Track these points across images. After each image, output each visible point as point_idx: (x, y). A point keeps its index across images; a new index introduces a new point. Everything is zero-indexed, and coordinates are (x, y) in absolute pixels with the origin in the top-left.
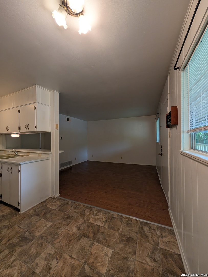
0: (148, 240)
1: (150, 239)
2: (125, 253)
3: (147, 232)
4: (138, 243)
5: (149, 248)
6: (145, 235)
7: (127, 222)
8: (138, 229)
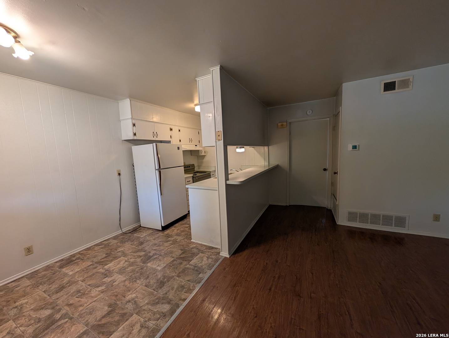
0: (149, 304)
1: (150, 307)
2: (152, 278)
3: (160, 307)
4: (153, 292)
5: (141, 301)
6: (157, 303)
7: (186, 287)
8: (170, 297)
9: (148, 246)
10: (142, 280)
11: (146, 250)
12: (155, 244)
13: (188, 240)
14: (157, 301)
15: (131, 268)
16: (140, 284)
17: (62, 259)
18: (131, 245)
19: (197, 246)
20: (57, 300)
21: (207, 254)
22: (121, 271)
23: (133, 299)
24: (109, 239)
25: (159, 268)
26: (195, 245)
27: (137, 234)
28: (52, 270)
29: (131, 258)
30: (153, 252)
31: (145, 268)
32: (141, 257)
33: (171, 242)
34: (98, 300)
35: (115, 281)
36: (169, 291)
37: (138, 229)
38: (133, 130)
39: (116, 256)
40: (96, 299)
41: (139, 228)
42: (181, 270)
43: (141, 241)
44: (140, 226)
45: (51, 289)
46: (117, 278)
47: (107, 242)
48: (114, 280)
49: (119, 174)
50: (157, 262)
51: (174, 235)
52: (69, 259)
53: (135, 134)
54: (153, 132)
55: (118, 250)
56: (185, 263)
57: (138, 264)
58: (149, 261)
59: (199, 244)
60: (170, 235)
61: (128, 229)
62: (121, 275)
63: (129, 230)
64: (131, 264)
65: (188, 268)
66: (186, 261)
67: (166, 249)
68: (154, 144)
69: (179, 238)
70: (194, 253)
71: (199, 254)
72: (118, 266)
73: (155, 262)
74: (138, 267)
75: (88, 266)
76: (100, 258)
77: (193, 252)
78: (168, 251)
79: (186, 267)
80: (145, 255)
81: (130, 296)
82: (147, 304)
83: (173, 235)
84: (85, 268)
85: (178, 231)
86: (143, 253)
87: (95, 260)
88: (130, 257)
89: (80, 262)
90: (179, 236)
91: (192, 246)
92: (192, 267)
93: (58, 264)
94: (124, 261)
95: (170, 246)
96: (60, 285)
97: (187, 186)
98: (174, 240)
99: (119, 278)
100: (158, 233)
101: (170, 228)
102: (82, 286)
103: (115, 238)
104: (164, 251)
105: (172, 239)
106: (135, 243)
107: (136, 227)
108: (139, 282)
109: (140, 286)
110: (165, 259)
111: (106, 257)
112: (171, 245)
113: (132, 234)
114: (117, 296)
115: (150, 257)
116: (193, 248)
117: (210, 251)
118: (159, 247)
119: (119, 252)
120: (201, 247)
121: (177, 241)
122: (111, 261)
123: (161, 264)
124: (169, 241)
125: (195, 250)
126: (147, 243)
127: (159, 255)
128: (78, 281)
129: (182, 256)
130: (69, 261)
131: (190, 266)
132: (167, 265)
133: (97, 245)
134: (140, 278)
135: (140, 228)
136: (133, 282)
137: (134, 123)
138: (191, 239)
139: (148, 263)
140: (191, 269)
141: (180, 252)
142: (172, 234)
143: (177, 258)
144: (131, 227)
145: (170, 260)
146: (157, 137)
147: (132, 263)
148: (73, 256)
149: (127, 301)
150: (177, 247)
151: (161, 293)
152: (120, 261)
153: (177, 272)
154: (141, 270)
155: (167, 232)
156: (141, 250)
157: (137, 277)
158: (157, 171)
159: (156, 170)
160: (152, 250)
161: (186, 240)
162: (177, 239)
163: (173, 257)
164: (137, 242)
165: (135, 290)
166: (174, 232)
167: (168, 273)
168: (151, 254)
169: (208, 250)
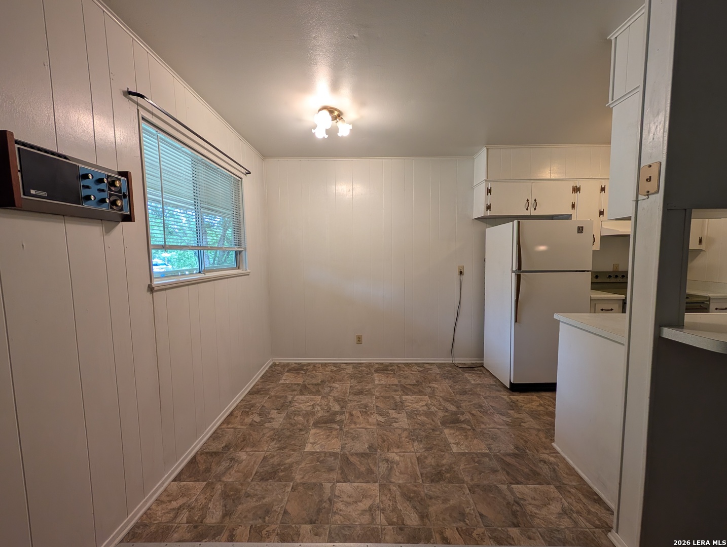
9: (469, 402)
10: (421, 446)
11: (460, 407)
12: (481, 406)
13: (546, 438)
14: (412, 495)
15: (423, 418)
16: (416, 448)
17: (382, 363)
18: (450, 386)
19: (558, 466)
20: (349, 402)
21: (570, 500)
22: (412, 415)
23: (393, 462)
24: (434, 363)
25: (455, 449)
26: (554, 457)
27: (470, 375)
28: (369, 369)
29: (434, 405)
30: (467, 416)
31: (438, 433)
32: (447, 411)
33: (508, 420)
34: (369, 430)
35: (397, 422)
36: (437, 498)
37: (476, 369)
38: (486, 199)
39: (423, 390)
40: (368, 427)
41: (478, 368)
42: (485, 482)
43: (466, 389)
44: (482, 366)
45: (356, 387)
46: (401, 419)
47: (429, 367)
48: (397, 419)
49: (461, 273)
50: (460, 437)
51: (524, 410)
52: (387, 366)
53: (489, 208)
54: (528, 200)
55: (431, 385)
56: (502, 476)
57: (436, 419)
58: (452, 425)
59: (567, 464)
60: (517, 406)
61: (463, 362)
62: (408, 419)
63: (465, 364)
64: (429, 414)
65: (500, 491)
66: (508, 473)
67: (490, 426)
68: (516, 222)
69: (530, 423)
70: (539, 474)
71: (549, 484)
72: (414, 405)
73: (457, 434)
74: (431, 425)
75: (393, 385)
76: (409, 382)
77: (537, 470)
78: (490, 431)
79: (500, 486)
80: (454, 413)
81: (394, 456)
82: (399, 487)
83: (523, 408)
84: (389, 385)
85: (541, 408)
86: (452, 408)
87: (403, 381)
88: (435, 402)
89: (390, 375)
90: (534, 418)
91: (545, 456)
92: (510, 498)
93: (377, 366)
94: (424, 403)
95: (499, 425)
96: (362, 389)
97: (556, 316)
98: (518, 418)
99: (403, 421)
100: (499, 391)
101: (527, 394)
102: (372, 402)
103: (440, 366)
104: (485, 427)
105: (517, 415)
106: (457, 387)
107: (476, 363)
108: (416, 446)
109: (412, 452)
110: (475, 441)
111: (413, 385)
112: (503, 425)
113: (463, 371)
114: (384, 441)
115: (457, 421)
116: (545, 462)
117: (584, 500)
118: (481, 415)
119: (430, 387)
120: (567, 474)
121: (522, 424)
122: (414, 393)
123: (462, 445)
124: (508, 415)
125: (545, 470)
126: (472, 396)
127: (471, 426)
128: (374, 395)
129: (508, 459)
130: (384, 369)
131: (508, 493)
132: (469, 453)
133: (418, 365)
134: (421, 441)
135: (482, 368)
136: (411, 439)
137: (489, 188)
138: (554, 441)
139: (447, 427)
140: (504, 498)
141: (511, 449)
142: (521, 407)
143: (495, 455)
144: (468, 361)
145: (480, 449)
146: (535, 209)
147: (431, 412)
148: (391, 364)
149: (386, 458)
150: (513, 436)
151: (427, 489)
152: (421, 400)
153: (476, 480)
154: (431, 431)
155: (519, 398)
156: (455, 402)
157: (419, 436)
158: (514, 274)
159: (513, 272)
160: (470, 412)
161: (542, 435)
162: (525, 423)
163: (490, 449)
164: (460, 387)
165: (404, 452)
166: (529, 405)
167: (461, 468)
168: (462, 418)
169: (581, 497)
